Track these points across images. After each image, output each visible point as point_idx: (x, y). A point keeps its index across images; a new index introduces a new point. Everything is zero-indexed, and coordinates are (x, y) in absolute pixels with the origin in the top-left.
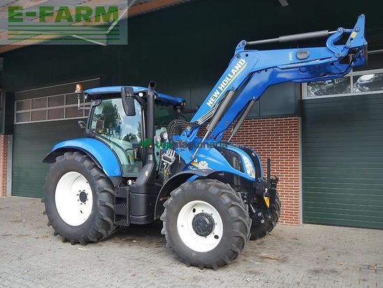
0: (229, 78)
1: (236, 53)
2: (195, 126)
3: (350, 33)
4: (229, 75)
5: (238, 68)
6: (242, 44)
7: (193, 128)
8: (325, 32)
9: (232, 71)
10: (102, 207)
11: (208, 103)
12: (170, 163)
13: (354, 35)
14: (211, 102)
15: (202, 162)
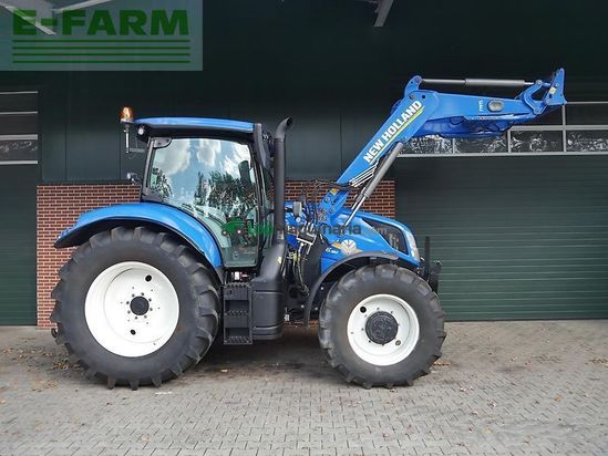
0: (399, 124)
1: (407, 92)
2: (346, 188)
3: (549, 88)
4: (398, 120)
5: (412, 112)
6: (416, 80)
7: (342, 192)
8: (521, 83)
9: (403, 115)
10: (203, 318)
11: (365, 158)
12: (311, 244)
13: (552, 91)
14: (370, 155)
15: (346, 241)
